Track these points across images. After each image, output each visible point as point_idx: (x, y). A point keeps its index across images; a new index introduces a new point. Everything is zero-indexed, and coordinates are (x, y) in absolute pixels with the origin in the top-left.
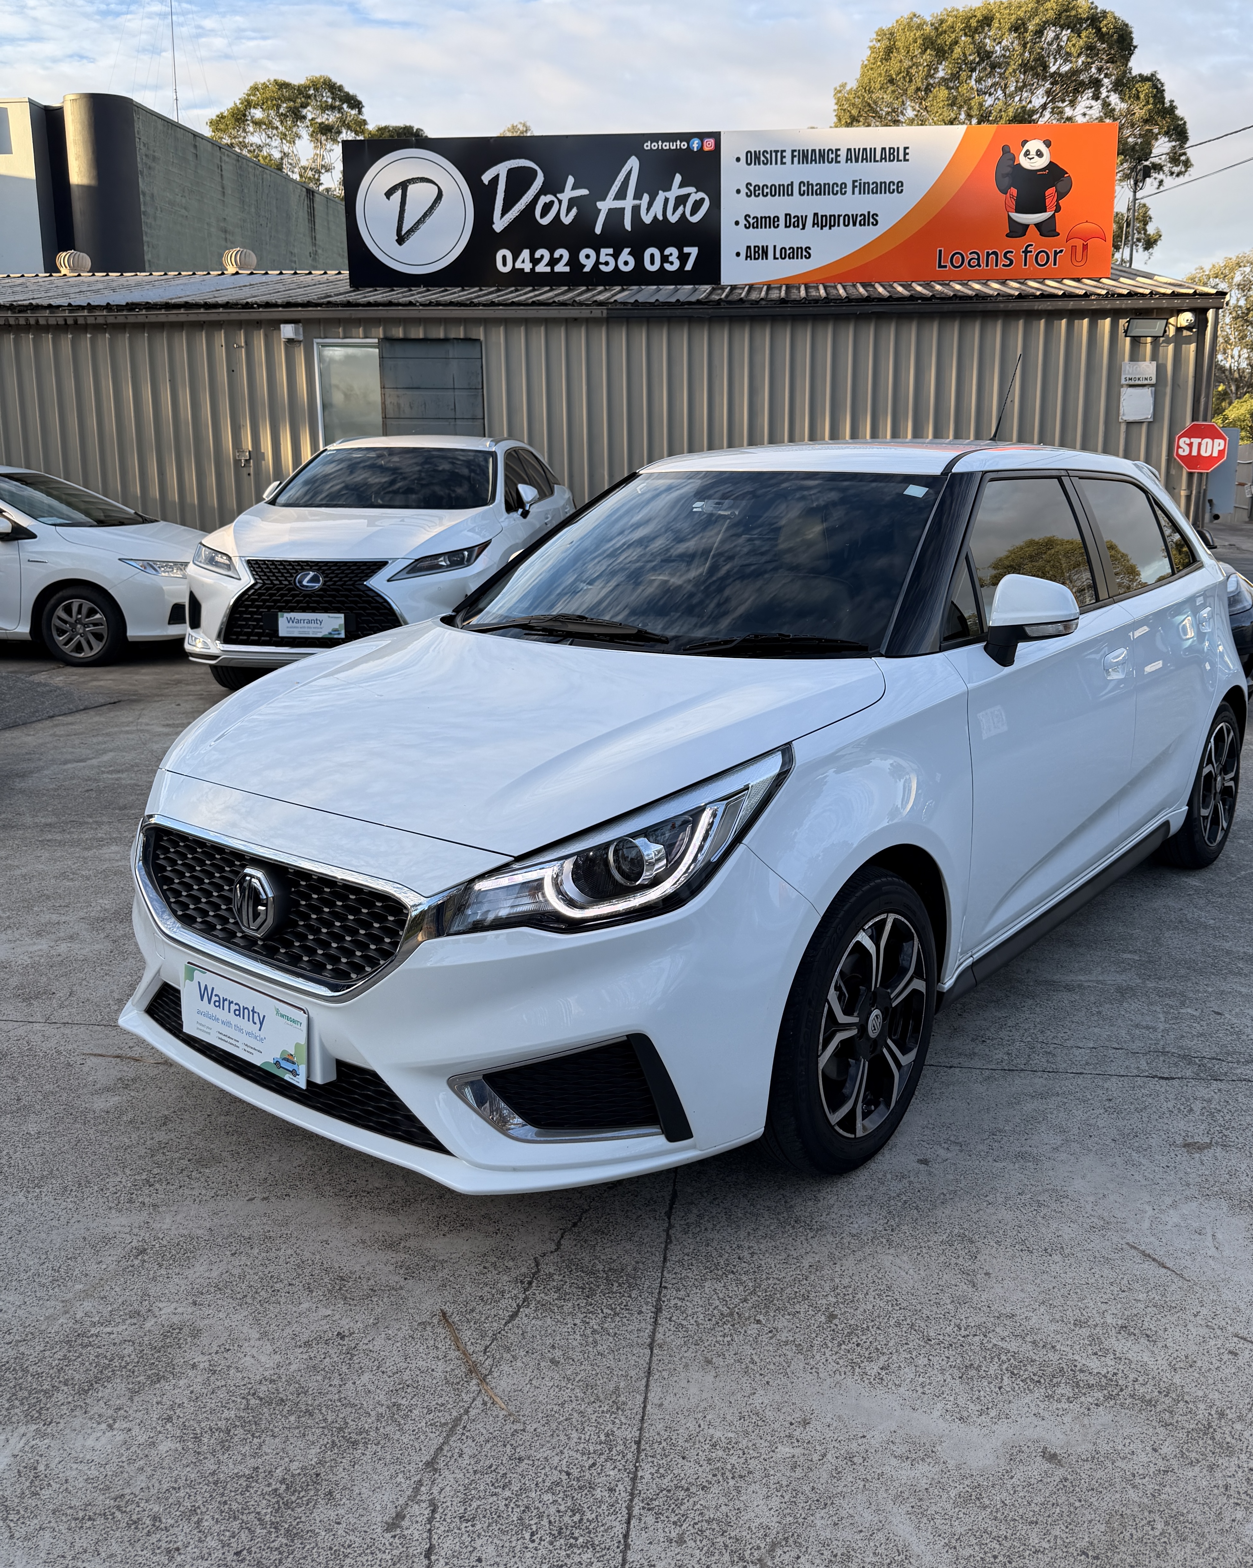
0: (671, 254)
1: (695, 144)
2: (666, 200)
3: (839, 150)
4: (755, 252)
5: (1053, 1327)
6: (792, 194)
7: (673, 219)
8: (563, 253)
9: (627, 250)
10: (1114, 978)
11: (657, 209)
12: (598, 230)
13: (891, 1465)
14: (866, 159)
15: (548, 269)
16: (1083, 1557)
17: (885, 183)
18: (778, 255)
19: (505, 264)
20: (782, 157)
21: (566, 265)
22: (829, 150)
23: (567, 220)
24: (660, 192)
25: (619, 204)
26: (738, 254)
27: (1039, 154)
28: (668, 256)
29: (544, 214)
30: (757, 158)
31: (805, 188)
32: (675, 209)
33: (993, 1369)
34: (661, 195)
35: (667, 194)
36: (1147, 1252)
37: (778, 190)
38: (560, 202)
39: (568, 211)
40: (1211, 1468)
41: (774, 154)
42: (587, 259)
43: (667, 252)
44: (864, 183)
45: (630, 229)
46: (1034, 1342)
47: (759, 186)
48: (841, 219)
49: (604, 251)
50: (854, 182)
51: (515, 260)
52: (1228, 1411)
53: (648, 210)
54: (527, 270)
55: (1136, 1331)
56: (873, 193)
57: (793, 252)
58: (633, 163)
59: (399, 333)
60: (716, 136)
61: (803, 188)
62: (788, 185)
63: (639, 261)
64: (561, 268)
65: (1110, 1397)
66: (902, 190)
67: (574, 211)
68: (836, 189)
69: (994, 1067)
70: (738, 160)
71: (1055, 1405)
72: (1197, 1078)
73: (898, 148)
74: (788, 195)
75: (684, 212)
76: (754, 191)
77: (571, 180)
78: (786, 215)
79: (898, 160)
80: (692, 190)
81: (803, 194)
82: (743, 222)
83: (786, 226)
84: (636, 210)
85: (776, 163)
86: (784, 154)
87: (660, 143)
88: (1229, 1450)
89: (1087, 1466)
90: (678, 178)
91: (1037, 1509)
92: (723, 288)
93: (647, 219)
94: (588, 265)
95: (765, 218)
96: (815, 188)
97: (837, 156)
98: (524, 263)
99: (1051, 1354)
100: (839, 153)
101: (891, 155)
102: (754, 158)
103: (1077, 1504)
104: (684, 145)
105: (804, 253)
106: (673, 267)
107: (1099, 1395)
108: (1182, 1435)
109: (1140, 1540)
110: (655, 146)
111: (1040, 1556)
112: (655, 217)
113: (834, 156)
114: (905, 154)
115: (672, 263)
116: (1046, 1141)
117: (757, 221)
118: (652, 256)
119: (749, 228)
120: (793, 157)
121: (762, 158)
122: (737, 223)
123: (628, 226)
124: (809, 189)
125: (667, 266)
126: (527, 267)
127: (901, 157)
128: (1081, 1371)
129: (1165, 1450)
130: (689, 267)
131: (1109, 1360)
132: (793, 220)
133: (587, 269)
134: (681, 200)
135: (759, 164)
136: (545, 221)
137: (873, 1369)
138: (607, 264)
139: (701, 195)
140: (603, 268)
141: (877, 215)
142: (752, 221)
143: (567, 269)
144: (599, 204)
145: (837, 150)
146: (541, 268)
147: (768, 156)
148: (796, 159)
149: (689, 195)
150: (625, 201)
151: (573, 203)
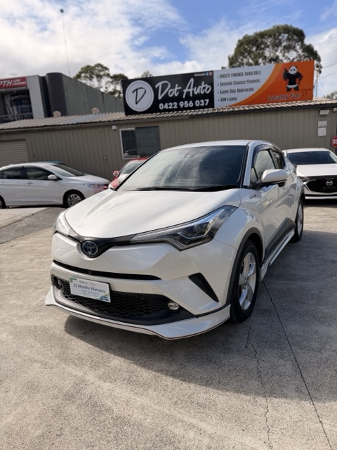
1: (207, 74)
6: (232, 85)
7: (202, 93)
8: (175, 103)
9: (191, 101)
12: (184, 97)
14: (250, 74)
17: (255, 80)
18: (229, 100)
19: (161, 107)
21: (176, 106)
23: (176, 95)
24: (199, 86)
26: (219, 100)
27: (294, 70)
28: (201, 102)
29: (171, 94)
32: (203, 90)
37: (228, 84)
38: (175, 91)
42: (181, 104)
47: (223, 83)
48: (244, 90)
49: (185, 102)
50: (247, 80)
51: (164, 106)
53: (196, 91)
54: (167, 108)
56: (252, 83)
57: (232, 99)
58: (192, 80)
59: (140, 125)
60: (212, 72)
61: (234, 83)
62: (230, 82)
63: (194, 104)
66: (259, 82)
67: (178, 93)
68: (243, 82)
70: (218, 77)
73: (258, 71)
77: (177, 85)
79: (258, 74)
83: (230, 93)
84: (193, 91)
86: (229, 75)
87: (199, 74)
90: (203, 83)
92: (216, 109)
95: (225, 91)
96: (237, 83)
104: (205, 75)
105: (235, 99)
106: (202, 105)
112: (198, 93)
118: (197, 102)
119: (221, 94)
120: (232, 75)
122: (218, 93)
123: (191, 95)
130: (207, 104)
132: (232, 91)
133: (181, 107)
135: (223, 78)
138: (186, 105)
139: (209, 86)
141: (253, 88)
144: (184, 91)
146: (170, 107)
147: (226, 75)
149: (206, 87)
150: (190, 89)
151: (177, 91)
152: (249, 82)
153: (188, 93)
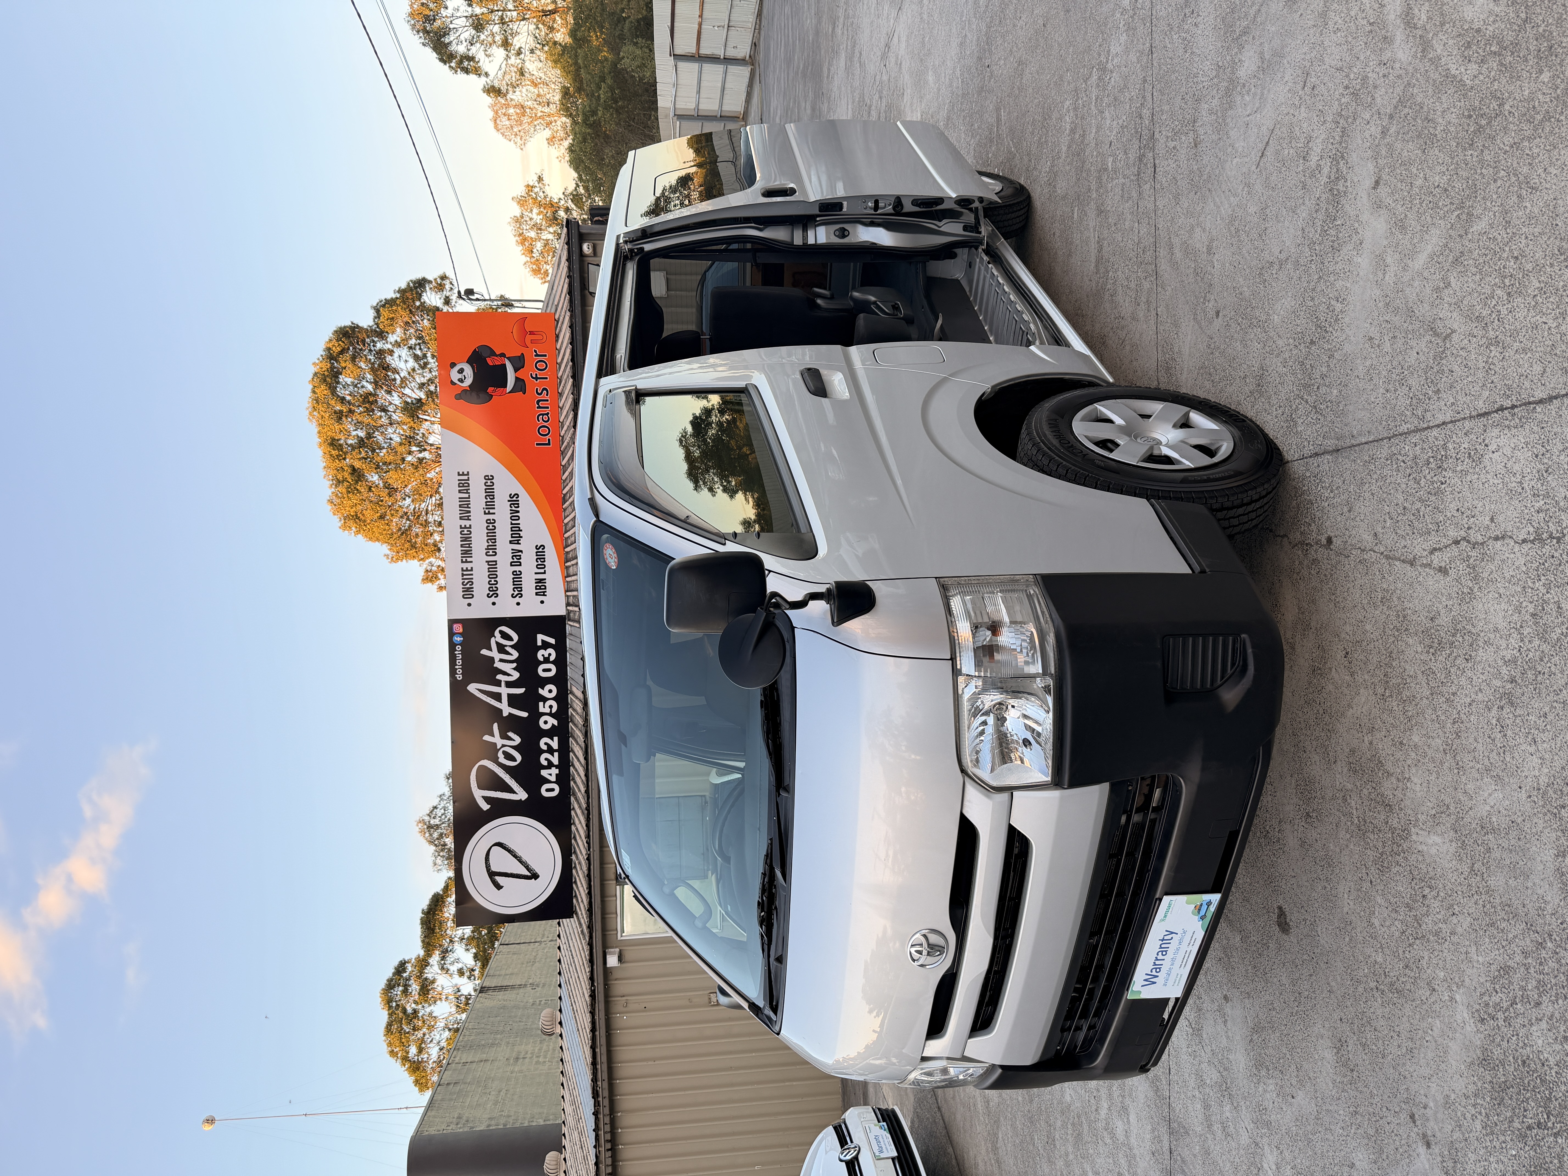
0: (543, 655)
1: (458, 639)
2: (501, 660)
3: (461, 526)
4: (540, 589)
5: (1307, 202)
6: (496, 561)
7: (515, 654)
8: (543, 742)
9: (540, 691)
10: (1092, 220)
11: (508, 668)
12: (525, 714)
13: (1390, 278)
14: (468, 504)
15: (556, 754)
16: (1426, 151)
17: (486, 489)
18: (542, 571)
19: (553, 790)
20: (467, 570)
21: (553, 740)
22: (461, 534)
23: (517, 740)
24: (495, 666)
25: (505, 699)
26: (542, 602)
27: (461, 371)
28: (544, 658)
29: (513, 759)
30: (468, 590)
31: (491, 551)
32: (508, 653)
33: (1333, 232)
34: (497, 665)
35: (496, 660)
36: (1260, 155)
37: (493, 574)
38: (503, 746)
39: (510, 739)
40: (1375, 87)
41: (465, 577)
42: (547, 723)
43: (541, 659)
44: (486, 505)
45: (524, 689)
46: (1316, 211)
47: (490, 588)
48: (513, 522)
49: (541, 710)
50: (485, 513)
51: (549, 782)
52: (1345, 84)
53: (509, 675)
54: (557, 771)
55: (1306, 150)
56: (494, 498)
57: (540, 559)
58: (473, 688)
60: (452, 623)
61: (491, 553)
62: (489, 565)
63: (548, 681)
64: (555, 744)
65: (1343, 157)
66: (491, 476)
67: (511, 734)
68: (491, 527)
69: (1155, 286)
70: (469, 605)
71: (1350, 189)
72: (1153, 149)
73: (459, 480)
74: (496, 564)
75: (510, 646)
76: (493, 592)
77: (487, 738)
78: (511, 565)
79: (468, 480)
80: (493, 640)
81: (496, 553)
82: (517, 599)
83: (520, 565)
84: (509, 685)
85: (472, 575)
86: (465, 569)
87: (457, 667)
88: (1365, 78)
89: (1380, 161)
90: (484, 652)
91: (1404, 185)
92: (569, 612)
93: (516, 675)
94: (553, 722)
95: (514, 582)
96: (491, 544)
97: (465, 527)
98: (551, 774)
99: (1322, 199)
100: (463, 526)
101: (464, 486)
102: (468, 592)
103: (1400, 162)
104: (459, 648)
105: (540, 550)
106: (552, 653)
107: (1341, 163)
108: (1359, 108)
109: (1415, 120)
110: (459, 671)
111: (1428, 176)
112: (514, 669)
113: (466, 530)
114: (463, 474)
115: (550, 655)
116: (1199, 238)
117: (517, 588)
118: (544, 670)
119: (522, 594)
120: (466, 562)
121: (468, 586)
122: (518, 604)
123: (521, 691)
124: (491, 549)
125: (552, 658)
126: (555, 771)
127: (466, 477)
128: (1330, 178)
129: (1367, 117)
130: (552, 641)
131: (1322, 163)
132: (515, 560)
133: (556, 723)
134: (501, 649)
135: (472, 588)
136: (519, 758)
137: (1338, 307)
138: (551, 707)
139: (497, 633)
140: (554, 710)
141: (511, 495)
142: (517, 592)
143: (556, 739)
144: (505, 714)
145: (461, 527)
146: (555, 760)
147: (466, 581)
148: (469, 559)
149: (497, 643)
150: (502, 694)
152: (489, 507)
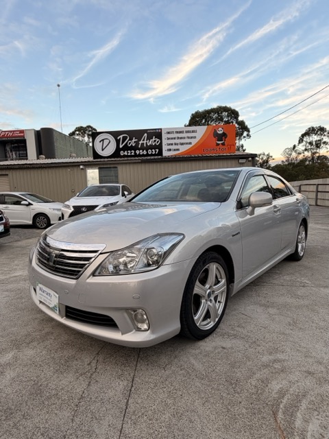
0: (153, 151)
1: (157, 131)
4: (169, 150)
8: (133, 151)
9: (145, 150)
12: (139, 147)
14: (189, 132)
17: (193, 137)
18: (173, 150)
19: (122, 154)
23: (134, 145)
24: (151, 140)
26: (166, 150)
27: (221, 130)
29: (129, 144)
31: (178, 138)
36: (243, 313)
38: (132, 142)
41: (172, 132)
47: (169, 138)
48: (185, 143)
49: (141, 151)
50: (187, 137)
52: (259, 339)
55: (241, 326)
58: (145, 135)
59: (102, 166)
60: (161, 129)
63: (147, 152)
64: (133, 154)
66: (196, 138)
68: (184, 138)
70: (165, 133)
74: (175, 139)
75: (155, 143)
77: (134, 138)
79: (195, 132)
84: (146, 143)
87: (151, 131)
89: (230, 349)
90: (154, 137)
92: (163, 156)
94: (138, 153)
95: (171, 144)
104: (155, 131)
105: (178, 150)
112: (150, 144)
118: (150, 151)
120: (175, 132)
122: (165, 145)
123: (145, 146)
126: (126, 154)
130: (157, 153)
132: (176, 144)
135: (169, 134)
139: (158, 140)
141: (191, 143)
142: (168, 144)
144: (139, 142)
145: (184, 131)
146: (129, 154)
150: (144, 141)
151: (135, 142)
152: (189, 138)
153: (143, 144)
